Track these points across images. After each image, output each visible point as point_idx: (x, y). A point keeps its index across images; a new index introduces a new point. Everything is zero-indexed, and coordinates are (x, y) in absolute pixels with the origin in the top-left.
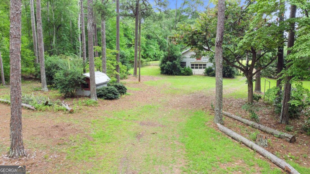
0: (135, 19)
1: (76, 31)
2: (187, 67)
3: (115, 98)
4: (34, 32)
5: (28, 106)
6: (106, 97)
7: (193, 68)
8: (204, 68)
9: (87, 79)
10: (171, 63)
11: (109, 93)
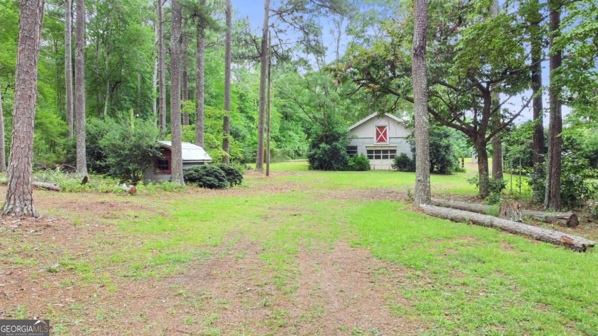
0: (260, 64)
1: (149, 92)
2: (359, 155)
3: (219, 187)
4: (69, 82)
5: (47, 185)
6: (201, 183)
7: (371, 157)
8: (392, 157)
9: (166, 151)
10: (329, 146)
11: (207, 175)
